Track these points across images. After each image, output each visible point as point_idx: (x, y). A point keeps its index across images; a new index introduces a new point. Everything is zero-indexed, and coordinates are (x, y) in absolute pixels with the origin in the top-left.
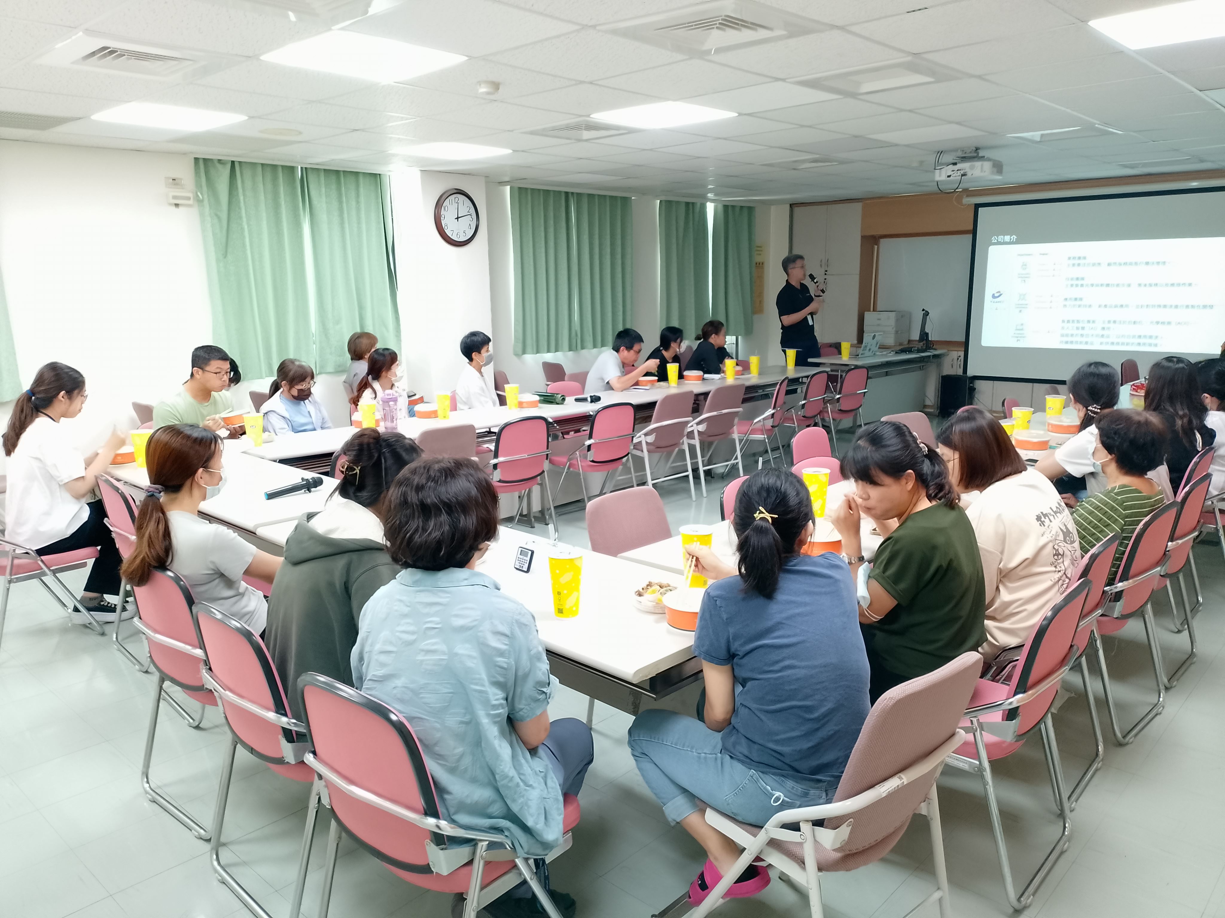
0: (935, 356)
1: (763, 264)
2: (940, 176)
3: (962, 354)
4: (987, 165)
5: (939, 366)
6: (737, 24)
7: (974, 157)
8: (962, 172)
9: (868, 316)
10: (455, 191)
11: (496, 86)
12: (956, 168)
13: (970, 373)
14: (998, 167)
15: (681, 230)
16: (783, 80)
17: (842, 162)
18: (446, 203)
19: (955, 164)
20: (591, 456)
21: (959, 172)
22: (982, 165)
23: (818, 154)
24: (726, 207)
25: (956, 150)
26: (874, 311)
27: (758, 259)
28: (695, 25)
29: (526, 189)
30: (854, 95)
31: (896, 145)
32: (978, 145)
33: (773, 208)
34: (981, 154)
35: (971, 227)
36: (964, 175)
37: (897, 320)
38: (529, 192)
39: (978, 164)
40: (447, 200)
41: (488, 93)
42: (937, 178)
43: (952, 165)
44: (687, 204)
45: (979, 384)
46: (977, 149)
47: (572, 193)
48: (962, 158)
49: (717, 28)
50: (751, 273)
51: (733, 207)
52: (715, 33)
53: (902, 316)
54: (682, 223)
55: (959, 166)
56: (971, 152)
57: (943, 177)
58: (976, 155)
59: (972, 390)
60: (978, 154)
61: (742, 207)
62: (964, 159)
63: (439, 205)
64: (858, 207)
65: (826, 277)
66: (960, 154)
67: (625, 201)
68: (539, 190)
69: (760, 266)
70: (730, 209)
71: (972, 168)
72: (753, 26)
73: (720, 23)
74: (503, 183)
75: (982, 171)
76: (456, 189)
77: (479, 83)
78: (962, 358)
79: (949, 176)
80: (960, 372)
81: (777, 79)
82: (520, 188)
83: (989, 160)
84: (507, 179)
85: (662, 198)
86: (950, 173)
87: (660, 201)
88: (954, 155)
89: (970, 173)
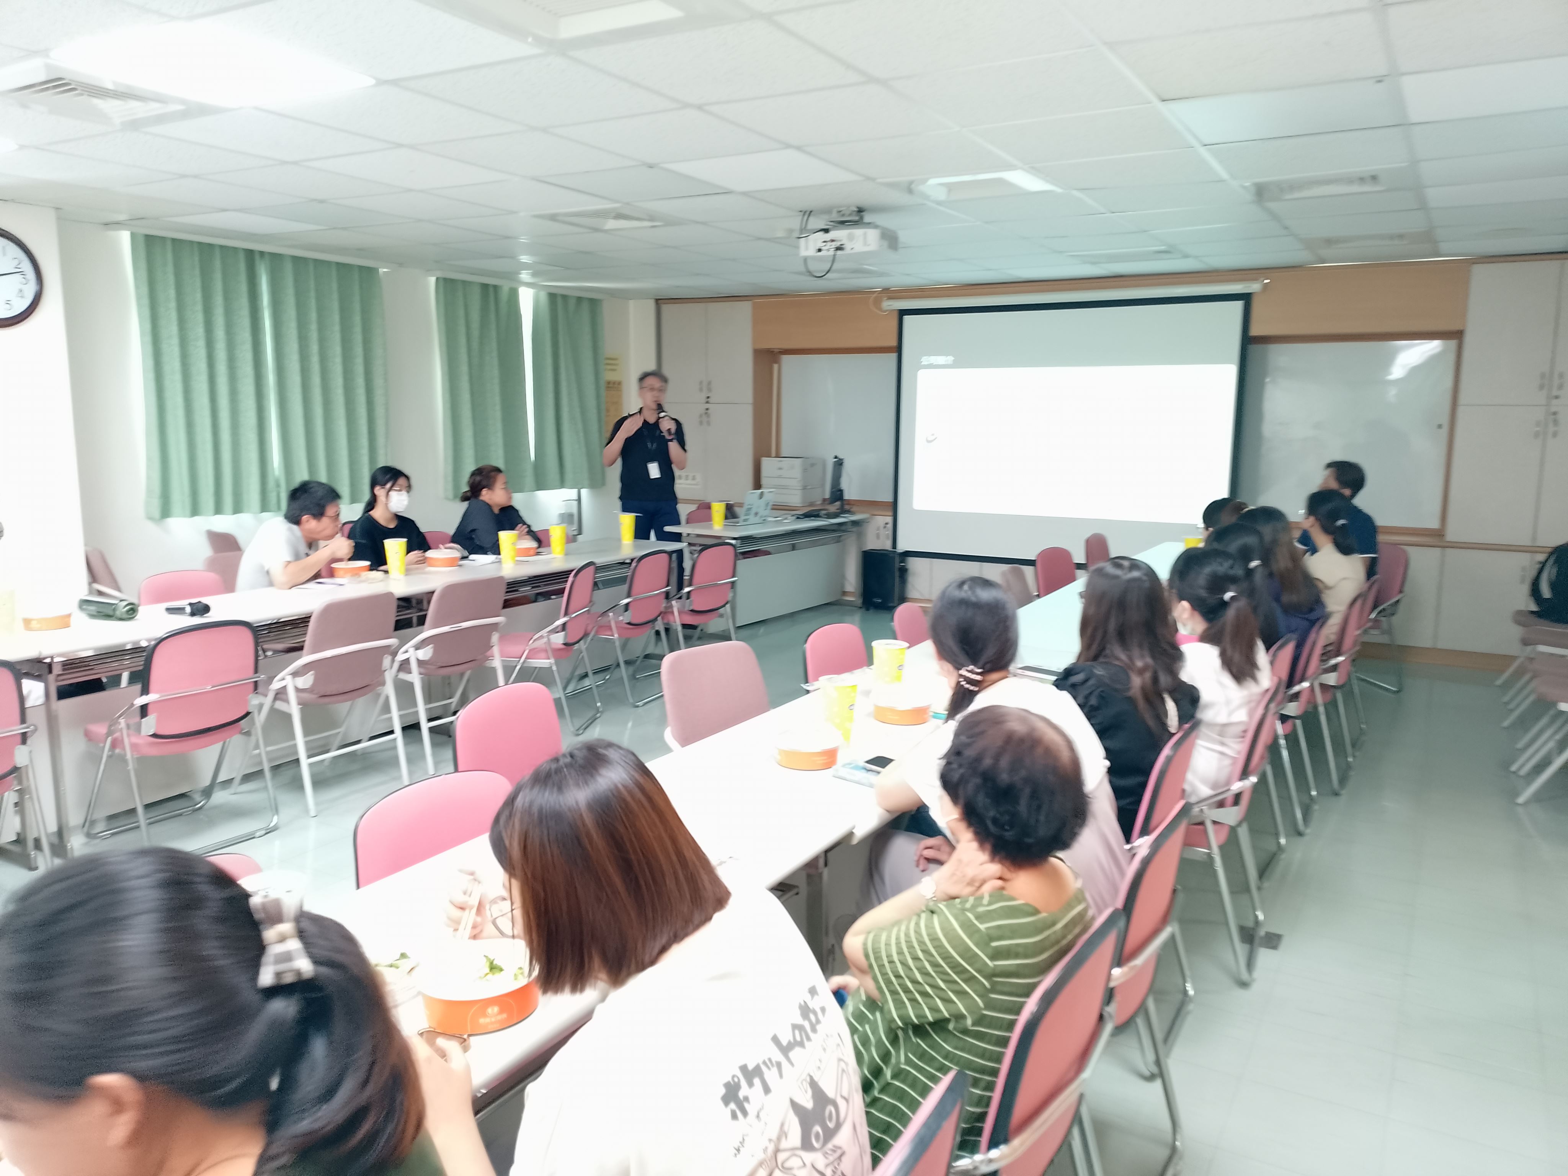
0: (855, 523)
1: (620, 383)
2: (807, 249)
3: (890, 520)
4: (874, 235)
5: (860, 536)
7: (855, 222)
8: (837, 244)
9: (766, 462)
12: (828, 236)
13: (902, 547)
14: (891, 239)
15: (475, 326)
19: (826, 231)
20: (150, 725)
21: (834, 243)
22: (865, 234)
23: (617, 202)
24: (553, 297)
25: (827, 211)
26: (777, 456)
27: (610, 376)
29: (163, 239)
31: (733, 192)
32: (863, 205)
33: (631, 303)
34: (867, 218)
35: (894, 343)
36: (839, 248)
37: (805, 470)
38: (169, 243)
39: (858, 232)
42: (804, 253)
43: (821, 233)
44: (485, 287)
45: (914, 564)
46: (860, 211)
47: (262, 253)
48: (838, 222)
50: (598, 396)
51: (565, 297)
53: (812, 465)
54: (475, 316)
55: (832, 234)
56: (850, 215)
57: (811, 252)
58: (857, 218)
59: (903, 571)
60: (862, 218)
61: (579, 299)
62: (841, 224)
64: (745, 309)
65: (707, 406)
66: (835, 217)
67: (368, 273)
68: (191, 242)
69: (615, 386)
70: (560, 301)
71: (851, 238)
74: (118, 225)
75: (865, 244)
78: (890, 526)
79: (820, 250)
80: (888, 546)
82: (148, 237)
83: (876, 227)
84: (121, 217)
85: (440, 274)
86: (820, 245)
87: (437, 279)
88: (826, 217)
89: (848, 246)
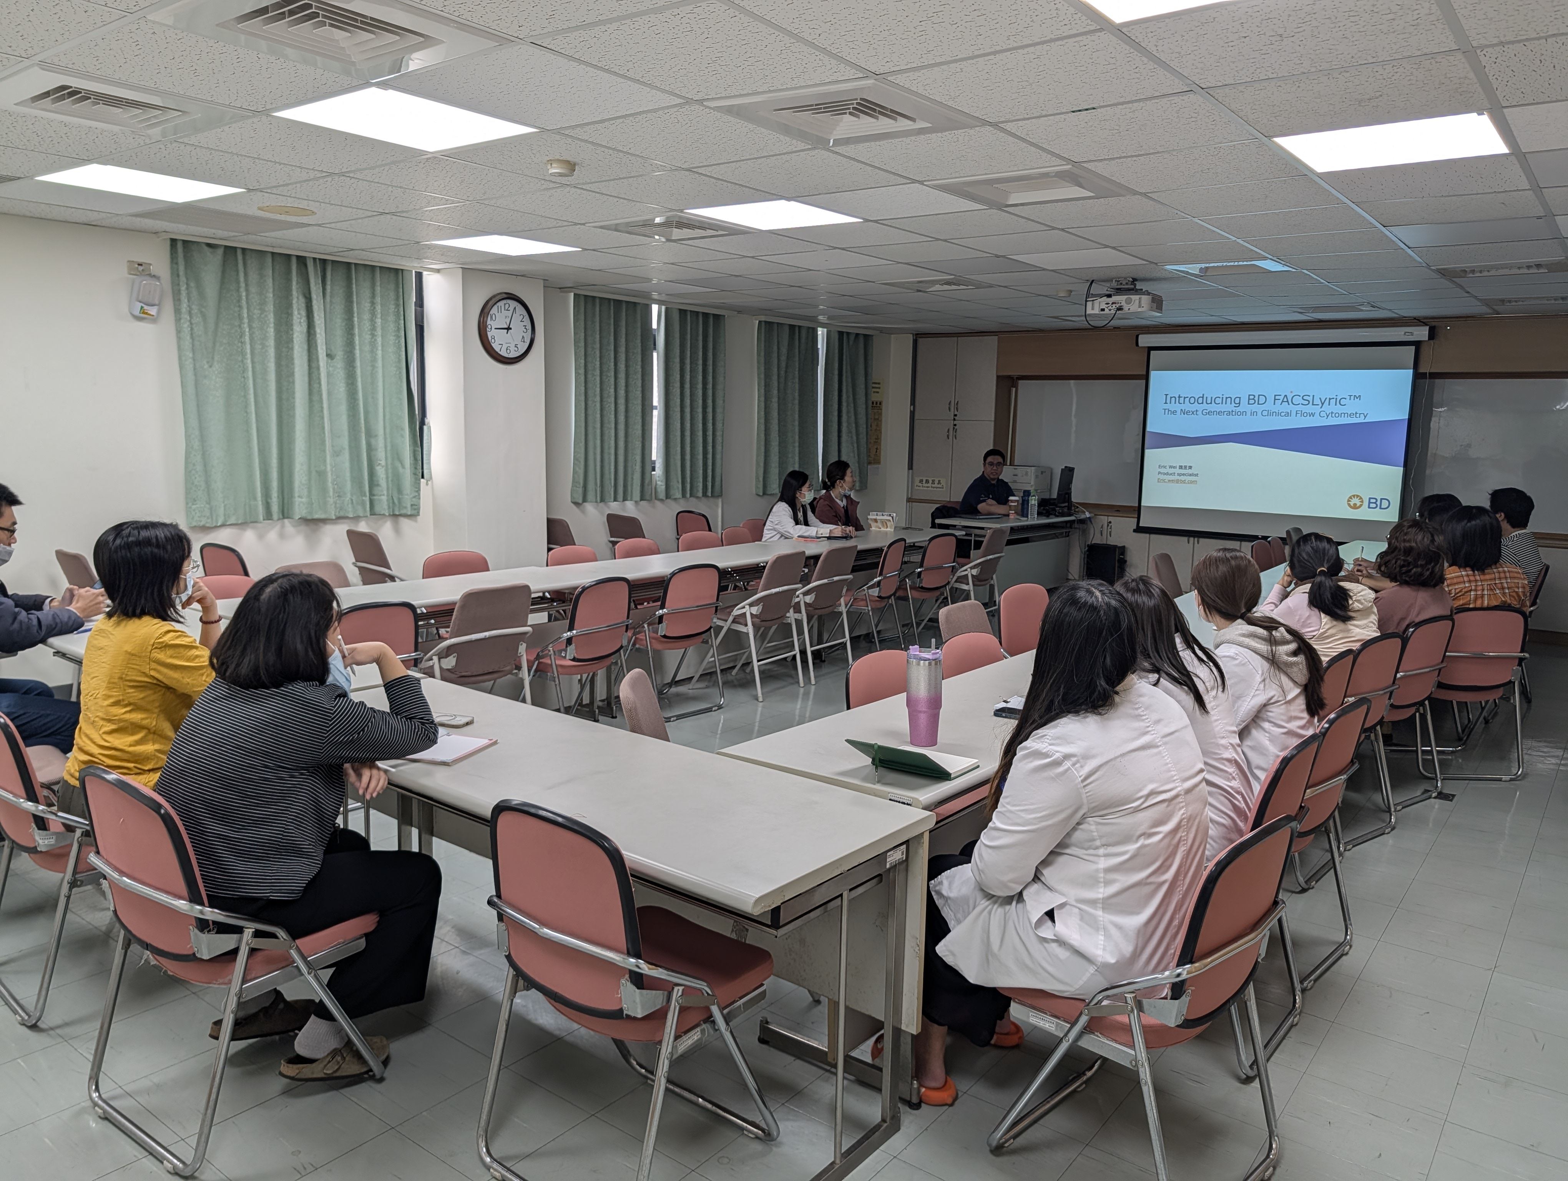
0: (1082, 521)
1: (880, 404)
2: (1093, 309)
4: (1145, 299)
5: (1085, 532)
6: (874, 110)
7: (1132, 289)
8: (1118, 306)
10: (505, 296)
11: (571, 166)
12: (1110, 300)
14: (1157, 302)
15: (783, 358)
16: (921, 183)
17: (979, 286)
18: (494, 310)
19: (1109, 296)
21: (1115, 305)
22: (1140, 300)
23: (952, 275)
24: (840, 334)
25: (1110, 280)
27: (874, 398)
28: (825, 108)
29: (594, 298)
30: (1002, 207)
31: (1044, 270)
32: (1135, 277)
33: (893, 338)
34: (1139, 286)
36: (1119, 309)
37: (1037, 478)
38: (597, 301)
39: (1135, 298)
40: (495, 307)
41: (561, 175)
42: (1090, 311)
43: (1105, 297)
44: (792, 327)
46: (1135, 280)
48: (1118, 289)
49: (850, 113)
50: (867, 414)
51: (849, 334)
52: (847, 117)
53: (1043, 473)
54: (784, 350)
55: (1114, 298)
56: (1127, 284)
57: (1096, 311)
58: (1132, 287)
59: (1123, 563)
60: (1135, 285)
61: (857, 335)
62: (1119, 291)
63: (484, 312)
64: (992, 342)
65: (955, 422)
66: (1114, 284)
67: (719, 319)
68: (609, 300)
69: (877, 406)
70: (845, 336)
71: (1128, 302)
72: (893, 114)
73: (854, 108)
74: (563, 289)
75: (1140, 307)
76: (506, 293)
77: (551, 162)
79: (1103, 310)
81: (914, 181)
82: (586, 296)
83: (1148, 294)
84: (570, 284)
85: (763, 318)
86: (1103, 306)
87: (760, 322)
88: (1108, 285)
89: (1126, 307)
